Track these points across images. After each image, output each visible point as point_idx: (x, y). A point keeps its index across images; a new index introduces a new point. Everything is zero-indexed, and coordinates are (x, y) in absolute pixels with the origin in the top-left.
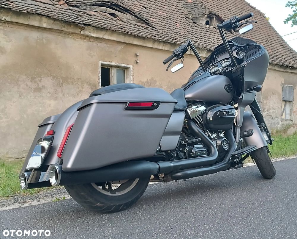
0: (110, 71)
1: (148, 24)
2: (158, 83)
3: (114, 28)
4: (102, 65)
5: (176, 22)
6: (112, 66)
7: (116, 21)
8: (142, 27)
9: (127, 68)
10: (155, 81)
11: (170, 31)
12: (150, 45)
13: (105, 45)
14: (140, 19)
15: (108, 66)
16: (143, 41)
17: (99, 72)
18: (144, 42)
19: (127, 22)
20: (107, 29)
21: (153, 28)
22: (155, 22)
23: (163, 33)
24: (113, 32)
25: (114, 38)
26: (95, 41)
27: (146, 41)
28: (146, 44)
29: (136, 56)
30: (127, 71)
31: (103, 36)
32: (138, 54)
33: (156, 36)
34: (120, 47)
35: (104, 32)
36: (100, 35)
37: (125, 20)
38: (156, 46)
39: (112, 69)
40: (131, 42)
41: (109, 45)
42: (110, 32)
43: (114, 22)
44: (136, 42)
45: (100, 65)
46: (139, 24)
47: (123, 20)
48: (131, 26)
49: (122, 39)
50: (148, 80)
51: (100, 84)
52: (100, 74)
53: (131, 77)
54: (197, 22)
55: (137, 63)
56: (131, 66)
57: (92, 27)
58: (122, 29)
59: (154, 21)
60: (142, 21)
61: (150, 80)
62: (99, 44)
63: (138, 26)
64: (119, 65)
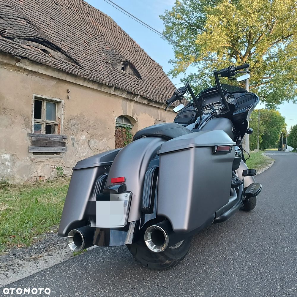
0: (43, 104)
1: (77, 64)
2: (86, 118)
3: (49, 64)
4: (36, 98)
5: (99, 65)
6: (44, 100)
7: (49, 57)
8: (72, 65)
9: (59, 103)
10: (84, 116)
11: (96, 73)
12: (80, 83)
13: (39, 79)
14: (70, 59)
15: (40, 99)
16: (75, 78)
17: (33, 105)
18: (76, 80)
19: (59, 60)
20: (43, 64)
21: (82, 68)
22: (83, 63)
23: (91, 73)
24: (48, 67)
25: (49, 73)
26: (29, 74)
27: (77, 79)
28: (77, 81)
29: (68, 91)
30: (58, 105)
31: (38, 70)
32: (70, 90)
33: (86, 76)
34: (53, 82)
35: (39, 67)
36: (35, 68)
37: (56, 57)
38: (86, 84)
39: (44, 102)
40: (64, 79)
41: (42, 80)
42: (46, 67)
43: (47, 58)
44: (68, 79)
45: (34, 98)
46: (69, 63)
47: (55, 57)
48: (63, 64)
49: (55, 75)
50: (78, 114)
51: (33, 116)
52: (33, 106)
53: (63, 111)
54: (115, 67)
55: (68, 98)
56: (63, 101)
57: (28, 61)
58: (56, 65)
59: (81, 61)
60: (72, 61)
61: (79, 114)
62: (33, 77)
63: (69, 64)
64: (52, 99)
